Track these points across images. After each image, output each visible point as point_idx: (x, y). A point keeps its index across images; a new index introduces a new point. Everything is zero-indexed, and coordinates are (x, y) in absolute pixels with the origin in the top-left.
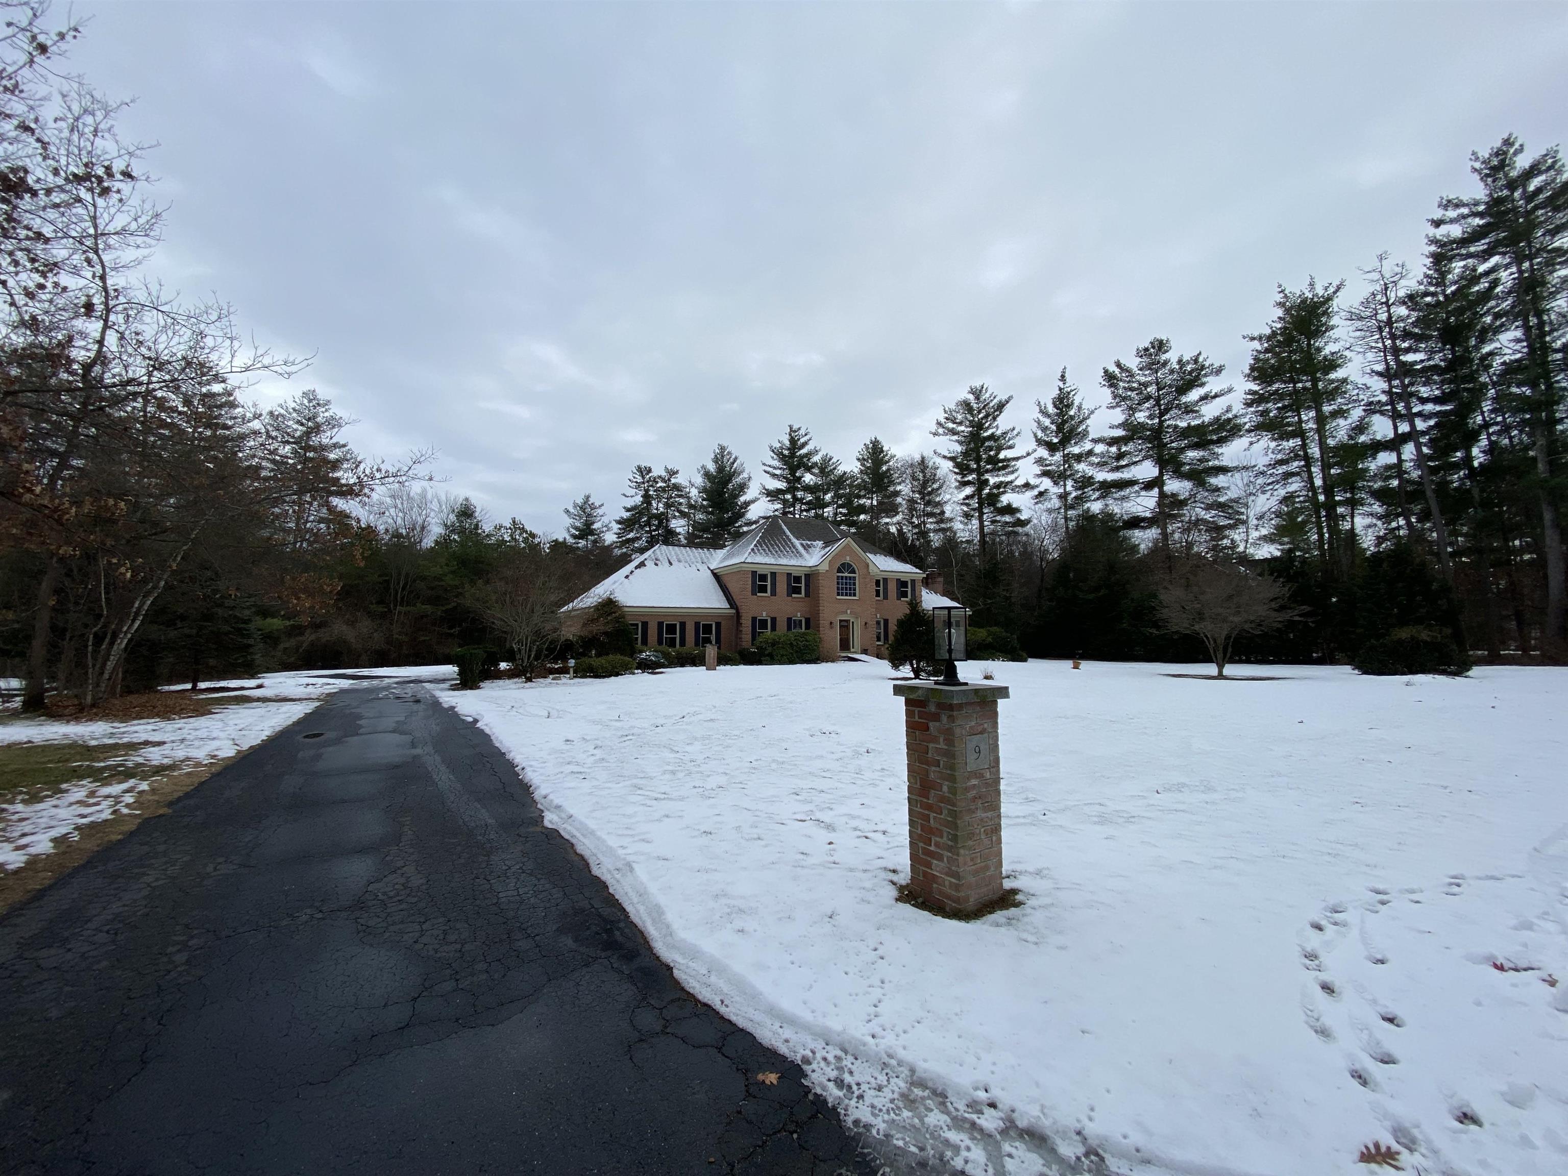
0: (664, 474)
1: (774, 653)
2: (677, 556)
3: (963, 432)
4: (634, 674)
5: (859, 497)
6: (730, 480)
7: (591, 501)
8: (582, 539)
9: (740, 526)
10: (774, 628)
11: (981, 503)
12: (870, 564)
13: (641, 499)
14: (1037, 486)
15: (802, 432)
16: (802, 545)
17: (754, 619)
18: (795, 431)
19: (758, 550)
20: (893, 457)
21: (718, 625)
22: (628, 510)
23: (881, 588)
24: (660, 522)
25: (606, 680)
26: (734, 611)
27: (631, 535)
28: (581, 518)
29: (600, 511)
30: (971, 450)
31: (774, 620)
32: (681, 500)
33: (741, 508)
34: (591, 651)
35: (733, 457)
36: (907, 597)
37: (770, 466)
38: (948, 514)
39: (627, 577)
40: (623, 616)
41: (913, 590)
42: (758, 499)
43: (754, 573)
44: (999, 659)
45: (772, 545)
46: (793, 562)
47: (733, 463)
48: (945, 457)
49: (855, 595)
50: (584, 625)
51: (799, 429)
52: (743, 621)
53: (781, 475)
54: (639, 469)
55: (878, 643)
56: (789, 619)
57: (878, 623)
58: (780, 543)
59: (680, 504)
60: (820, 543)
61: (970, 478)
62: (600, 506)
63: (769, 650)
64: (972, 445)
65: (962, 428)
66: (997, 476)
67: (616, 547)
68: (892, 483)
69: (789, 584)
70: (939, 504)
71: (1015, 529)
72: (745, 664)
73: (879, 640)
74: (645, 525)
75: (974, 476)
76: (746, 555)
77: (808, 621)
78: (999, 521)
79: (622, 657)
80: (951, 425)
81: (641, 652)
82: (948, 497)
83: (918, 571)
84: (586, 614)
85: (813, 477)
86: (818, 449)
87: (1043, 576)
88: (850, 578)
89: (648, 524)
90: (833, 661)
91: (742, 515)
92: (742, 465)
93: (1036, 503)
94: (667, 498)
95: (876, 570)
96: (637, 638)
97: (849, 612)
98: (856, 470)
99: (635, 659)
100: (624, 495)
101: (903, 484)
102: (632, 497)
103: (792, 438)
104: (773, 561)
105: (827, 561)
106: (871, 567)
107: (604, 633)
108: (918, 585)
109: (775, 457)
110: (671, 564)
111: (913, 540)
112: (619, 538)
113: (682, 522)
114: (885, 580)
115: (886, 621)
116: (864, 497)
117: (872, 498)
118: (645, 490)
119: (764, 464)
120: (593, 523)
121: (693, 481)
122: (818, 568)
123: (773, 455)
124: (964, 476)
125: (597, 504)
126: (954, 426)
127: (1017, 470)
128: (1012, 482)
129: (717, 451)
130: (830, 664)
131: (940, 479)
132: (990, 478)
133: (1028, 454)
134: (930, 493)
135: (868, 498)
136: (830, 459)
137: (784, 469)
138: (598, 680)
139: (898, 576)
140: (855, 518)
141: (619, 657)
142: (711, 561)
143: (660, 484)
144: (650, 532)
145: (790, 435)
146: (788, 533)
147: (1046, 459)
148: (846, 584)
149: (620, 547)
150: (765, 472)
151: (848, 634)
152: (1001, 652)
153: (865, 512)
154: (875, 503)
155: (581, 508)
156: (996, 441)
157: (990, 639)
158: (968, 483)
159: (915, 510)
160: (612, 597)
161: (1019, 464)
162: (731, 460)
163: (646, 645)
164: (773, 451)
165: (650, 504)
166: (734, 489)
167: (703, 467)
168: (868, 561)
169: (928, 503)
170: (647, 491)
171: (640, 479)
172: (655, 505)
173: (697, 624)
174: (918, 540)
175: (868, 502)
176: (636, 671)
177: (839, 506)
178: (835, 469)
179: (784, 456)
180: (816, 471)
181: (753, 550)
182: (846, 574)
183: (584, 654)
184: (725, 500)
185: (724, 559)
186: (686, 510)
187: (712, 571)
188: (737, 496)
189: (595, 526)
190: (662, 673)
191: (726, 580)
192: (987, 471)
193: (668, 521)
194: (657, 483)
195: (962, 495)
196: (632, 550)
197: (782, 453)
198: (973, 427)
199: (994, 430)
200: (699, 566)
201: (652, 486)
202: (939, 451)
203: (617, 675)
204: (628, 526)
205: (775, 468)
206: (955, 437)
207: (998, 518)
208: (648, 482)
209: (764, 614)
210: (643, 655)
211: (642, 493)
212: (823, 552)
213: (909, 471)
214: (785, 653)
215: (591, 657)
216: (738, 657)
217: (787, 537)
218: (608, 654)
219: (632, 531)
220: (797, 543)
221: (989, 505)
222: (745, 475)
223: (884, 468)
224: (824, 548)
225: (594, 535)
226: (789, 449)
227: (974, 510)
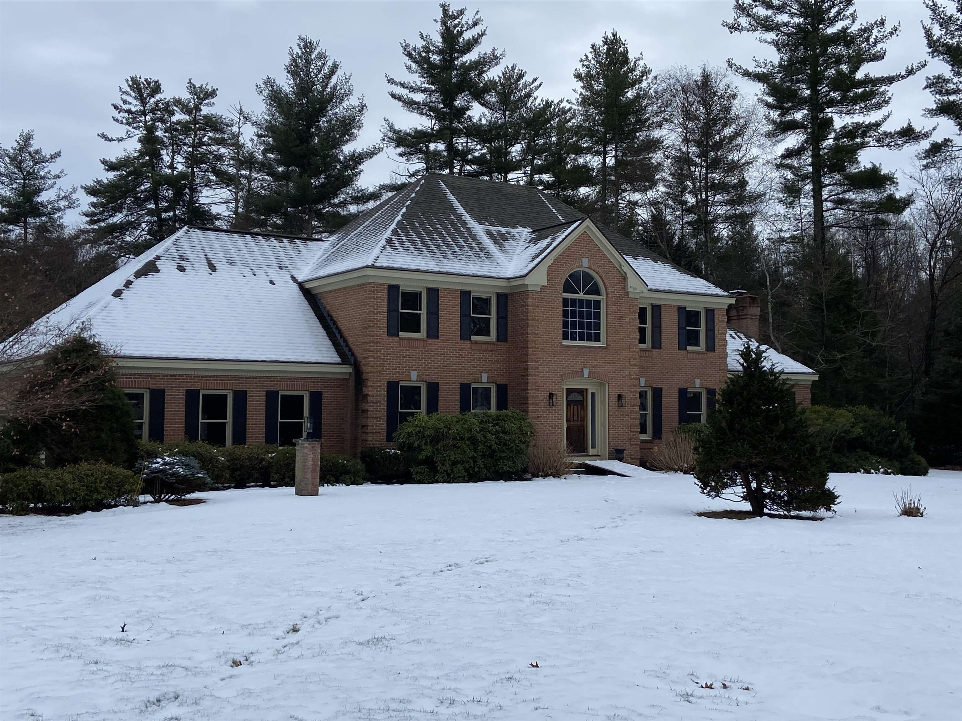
0: (185, 95)
1: (437, 458)
2: (226, 251)
3: (786, 24)
4: (136, 504)
5: (579, 151)
6: (322, 111)
7: (35, 145)
8: (15, 222)
9: (343, 204)
10: (433, 406)
11: (818, 163)
12: (630, 275)
13: (139, 146)
14: (926, 135)
15: (468, 18)
16: (489, 234)
17: (392, 386)
18: (454, 18)
19: (402, 242)
20: (645, 72)
21: (316, 397)
22: (111, 167)
23: (648, 326)
24: (179, 193)
25: (75, 519)
26: (348, 369)
27: (118, 218)
28: (12, 180)
29: (53, 168)
30: (803, 61)
31: (433, 388)
32: (223, 150)
33: (346, 166)
34: (36, 452)
35: (330, 63)
36: (697, 344)
37: (402, 85)
38: (752, 186)
39: (117, 294)
40: (111, 375)
41: (710, 330)
42: (380, 150)
43: (393, 289)
44: (877, 470)
45: (429, 233)
46: (473, 268)
47: (328, 77)
48: (746, 74)
49: (597, 339)
50: (24, 395)
51: (461, 12)
52: (369, 391)
53: (425, 104)
54: (135, 84)
55: (643, 437)
56: (465, 388)
57: (643, 395)
58: (445, 228)
59: (219, 158)
60: (525, 232)
61: (799, 116)
62: (53, 157)
63: (428, 450)
64: (801, 53)
65: (783, 18)
66: (848, 113)
67: (86, 241)
68: (642, 123)
69: (464, 315)
70: (734, 167)
71: (880, 216)
72: (374, 482)
73: (643, 431)
74: (147, 199)
75: (805, 112)
76: (376, 251)
77: (502, 390)
78: (851, 202)
79: (110, 468)
80: (762, 11)
81: (153, 455)
82: (755, 151)
83: (719, 291)
84: (28, 371)
85: (486, 111)
86: (498, 53)
87: (934, 308)
88: (589, 302)
89: (154, 195)
90: (557, 474)
91: (348, 181)
92: (348, 80)
93: (926, 167)
94: (193, 146)
95: (640, 288)
96: (140, 426)
97: (586, 372)
98: (575, 97)
99: (139, 472)
100: (104, 137)
101: (666, 126)
102: (120, 140)
103: (447, 29)
104: (432, 265)
105: (544, 268)
106: (632, 281)
107: (68, 414)
108: (720, 319)
109: (414, 66)
110: (213, 268)
111: (683, 236)
112: (92, 222)
113: (225, 193)
114: (656, 309)
115: (658, 393)
116: (589, 150)
117: (605, 153)
118: (147, 128)
119: (391, 81)
120: (38, 191)
121: (246, 110)
122: (527, 281)
123: (409, 62)
124: (785, 112)
125: (47, 152)
126: (770, 12)
127: (887, 102)
128: (878, 125)
129: (297, 50)
130: (551, 482)
131: (738, 117)
132: (836, 117)
133: (910, 72)
134: (718, 146)
135: (598, 153)
136: (521, 76)
137: (431, 92)
138: (55, 520)
139: (682, 301)
140: (570, 193)
141: (102, 466)
142: (299, 264)
143: (179, 116)
144: (157, 212)
145: (444, 23)
146: (461, 210)
147: (948, 81)
148: (581, 315)
149: (94, 243)
150: (393, 96)
151: (584, 419)
152: (881, 454)
153: (588, 181)
154: (611, 161)
155: (13, 159)
156: (847, 45)
157: (858, 431)
158: (792, 126)
159: (690, 176)
160: (85, 335)
161: (892, 90)
162: (326, 70)
163: (162, 441)
164: (409, 55)
165: (156, 155)
166: (331, 129)
167: (269, 82)
168: (626, 269)
169: (714, 165)
170: (150, 129)
171: (136, 106)
172: (167, 159)
173: (271, 396)
174: (694, 236)
175: (595, 162)
176: (142, 498)
177: (541, 170)
178: (528, 95)
179: (432, 66)
180: (492, 98)
181: (389, 241)
182: (581, 296)
183: (22, 462)
184: (314, 152)
185: (328, 260)
186: (232, 170)
187: (301, 285)
188: (338, 143)
189: (44, 197)
190: (198, 502)
191: (330, 304)
192: (832, 103)
193: (193, 190)
194: (172, 113)
195: (780, 149)
196: (120, 248)
197: (427, 60)
198: (805, 15)
199: (847, 22)
200: (274, 274)
201: (162, 121)
202: (737, 62)
203: (98, 507)
204: (112, 199)
205: (413, 90)
206: (771, 36)
207: (850, 195)
208: (153, 111)
209: (414, 375)
210: (158, 463)
211: (140, 133)
212: (534, 250)
213: (678, 101)
214: (459, 457)
215: (38, 466)
216: (361, 466)
217: (459, 217)
218: (76, 461)
219: (119, 209)
220: (479, 229)
221: (832, 169)
222: (353, 101)
223: (630, 94)
224: (535, 241)
225: (40, 215)
226: (440, 52)
227: (804, 177)
